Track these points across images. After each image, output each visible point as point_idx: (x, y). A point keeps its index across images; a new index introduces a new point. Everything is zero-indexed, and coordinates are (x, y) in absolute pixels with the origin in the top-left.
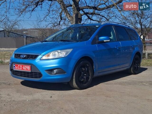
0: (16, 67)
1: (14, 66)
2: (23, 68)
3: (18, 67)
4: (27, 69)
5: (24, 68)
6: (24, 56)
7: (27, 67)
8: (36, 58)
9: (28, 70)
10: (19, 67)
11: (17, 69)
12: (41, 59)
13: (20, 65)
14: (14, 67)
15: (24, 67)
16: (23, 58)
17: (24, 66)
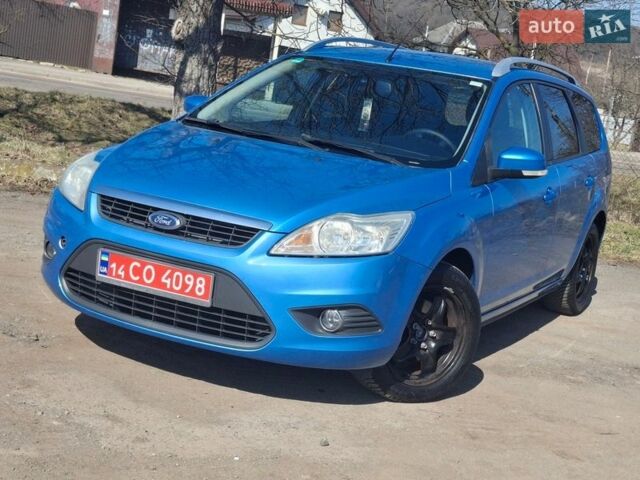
0: (114, 266)
1: (105, 258)
2: (163, 280)
3: (126, 270)
4: (188, 291)
5: (168, 282)
6: (173, 223)
7: (189, 279)
8: (246, 240)
9: (196, 295)
10: (137, 271)
11: (119, 276)
12: (272, 252)
13: (144, 265)
14: (104, 264)
15: (170, 276)
16: (166, 228)
17: (168, 272)
